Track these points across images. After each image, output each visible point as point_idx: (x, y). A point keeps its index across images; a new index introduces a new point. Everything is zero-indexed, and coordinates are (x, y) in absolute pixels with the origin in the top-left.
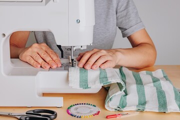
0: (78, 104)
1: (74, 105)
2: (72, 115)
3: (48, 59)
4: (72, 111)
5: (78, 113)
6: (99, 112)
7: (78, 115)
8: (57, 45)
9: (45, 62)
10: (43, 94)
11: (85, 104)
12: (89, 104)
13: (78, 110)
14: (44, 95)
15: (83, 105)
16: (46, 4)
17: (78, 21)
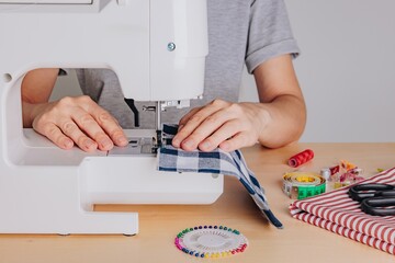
0: (200, 228)
1: (191, 229)
2: (184, 250)
3: (94, 130)
4: (187, 242)
5: (199, 246)
6: (245, 246)
7: (197, 250)
8: (126, 100)
9: (88, 136)
10: (95, 205)
11: (215, 227)
12: (225, 229)
13: (200, 241)
14: (97, 207)
15: (213, 230)
16: (100, 10)
17: (172, 47)
